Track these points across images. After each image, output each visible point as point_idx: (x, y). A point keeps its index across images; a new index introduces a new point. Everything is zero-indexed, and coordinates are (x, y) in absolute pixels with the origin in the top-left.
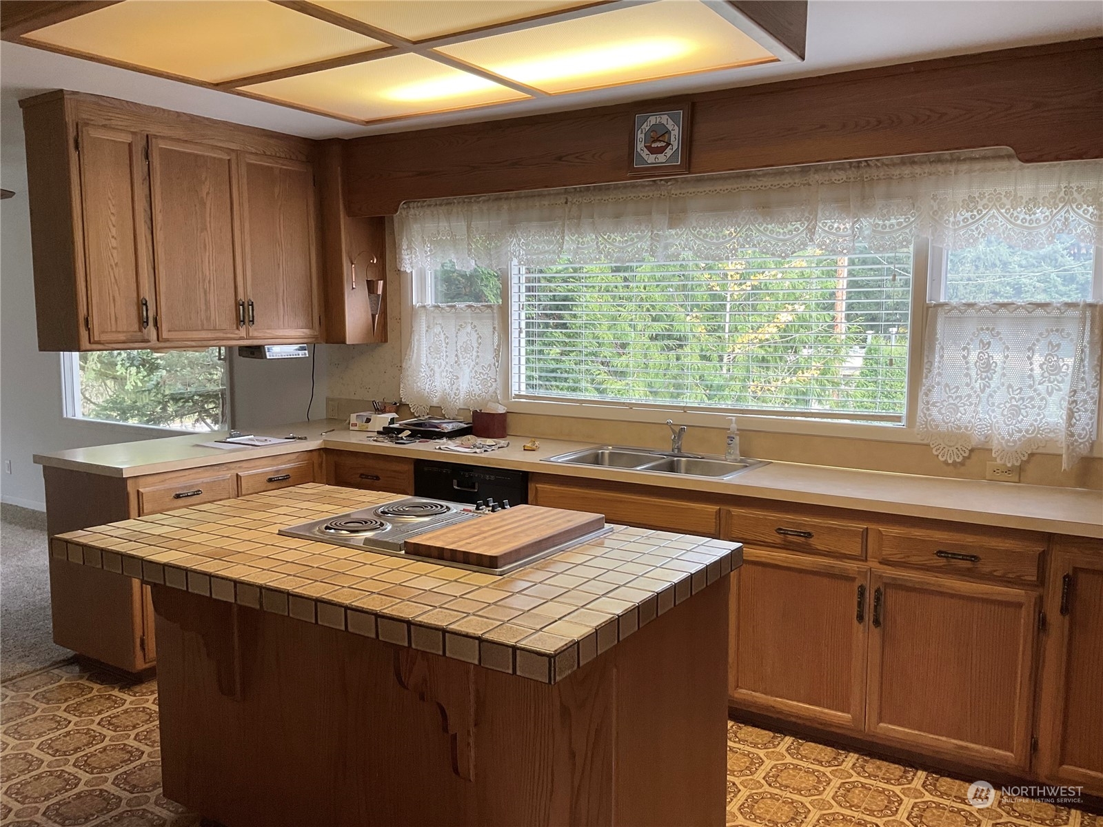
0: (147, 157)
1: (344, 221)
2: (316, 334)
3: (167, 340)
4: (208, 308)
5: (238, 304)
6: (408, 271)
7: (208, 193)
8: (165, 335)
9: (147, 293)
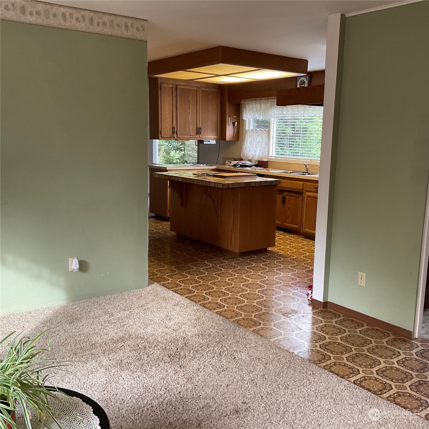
0: (176, 91)
1: (227, 105)
2: (218, 137)
3: (179, 138)
4: (189, 129)
5: (197, 128)
6: (245, 119)
7: (191, 99)
8: (178, 136)
9: (175, 125)
